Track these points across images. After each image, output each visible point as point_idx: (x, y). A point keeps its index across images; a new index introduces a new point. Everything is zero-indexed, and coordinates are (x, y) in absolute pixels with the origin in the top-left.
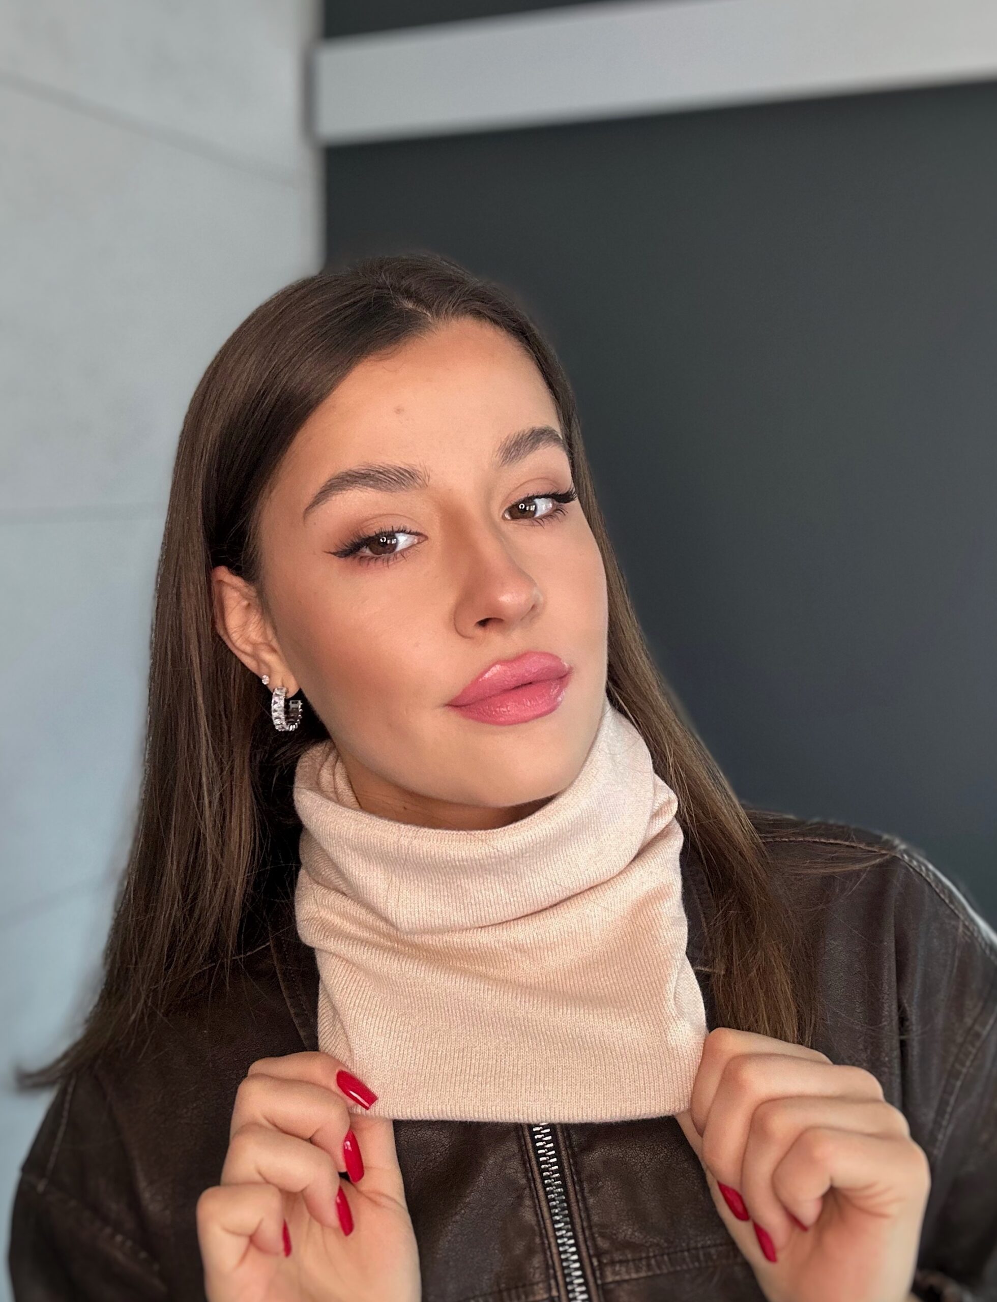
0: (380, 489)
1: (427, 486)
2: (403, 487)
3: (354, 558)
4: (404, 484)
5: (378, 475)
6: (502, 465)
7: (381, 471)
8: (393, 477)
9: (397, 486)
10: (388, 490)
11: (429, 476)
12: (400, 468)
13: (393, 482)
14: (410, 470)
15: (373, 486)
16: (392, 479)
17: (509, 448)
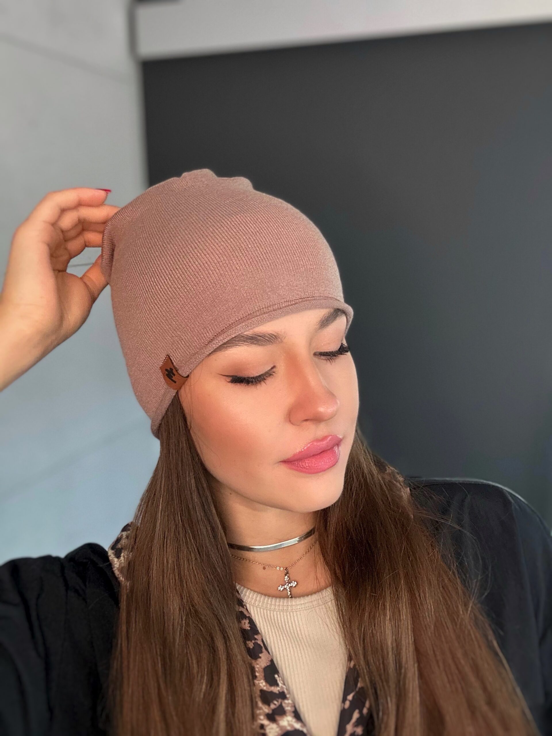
0: (259, 345)
1: (282, 342)
2: (271, 343)
4: (271, 342)
5: (259, 338)
6: (319, 329)
7: (261, 335)
8: (267, 338)
9: (268, 343)
10: (262, 345)
11: (285, 338)
12: (271, 334)
13: (267, 341)
14: (275, 334)
15: (255, 344)
16: (266, 339)
17: (324, 321)
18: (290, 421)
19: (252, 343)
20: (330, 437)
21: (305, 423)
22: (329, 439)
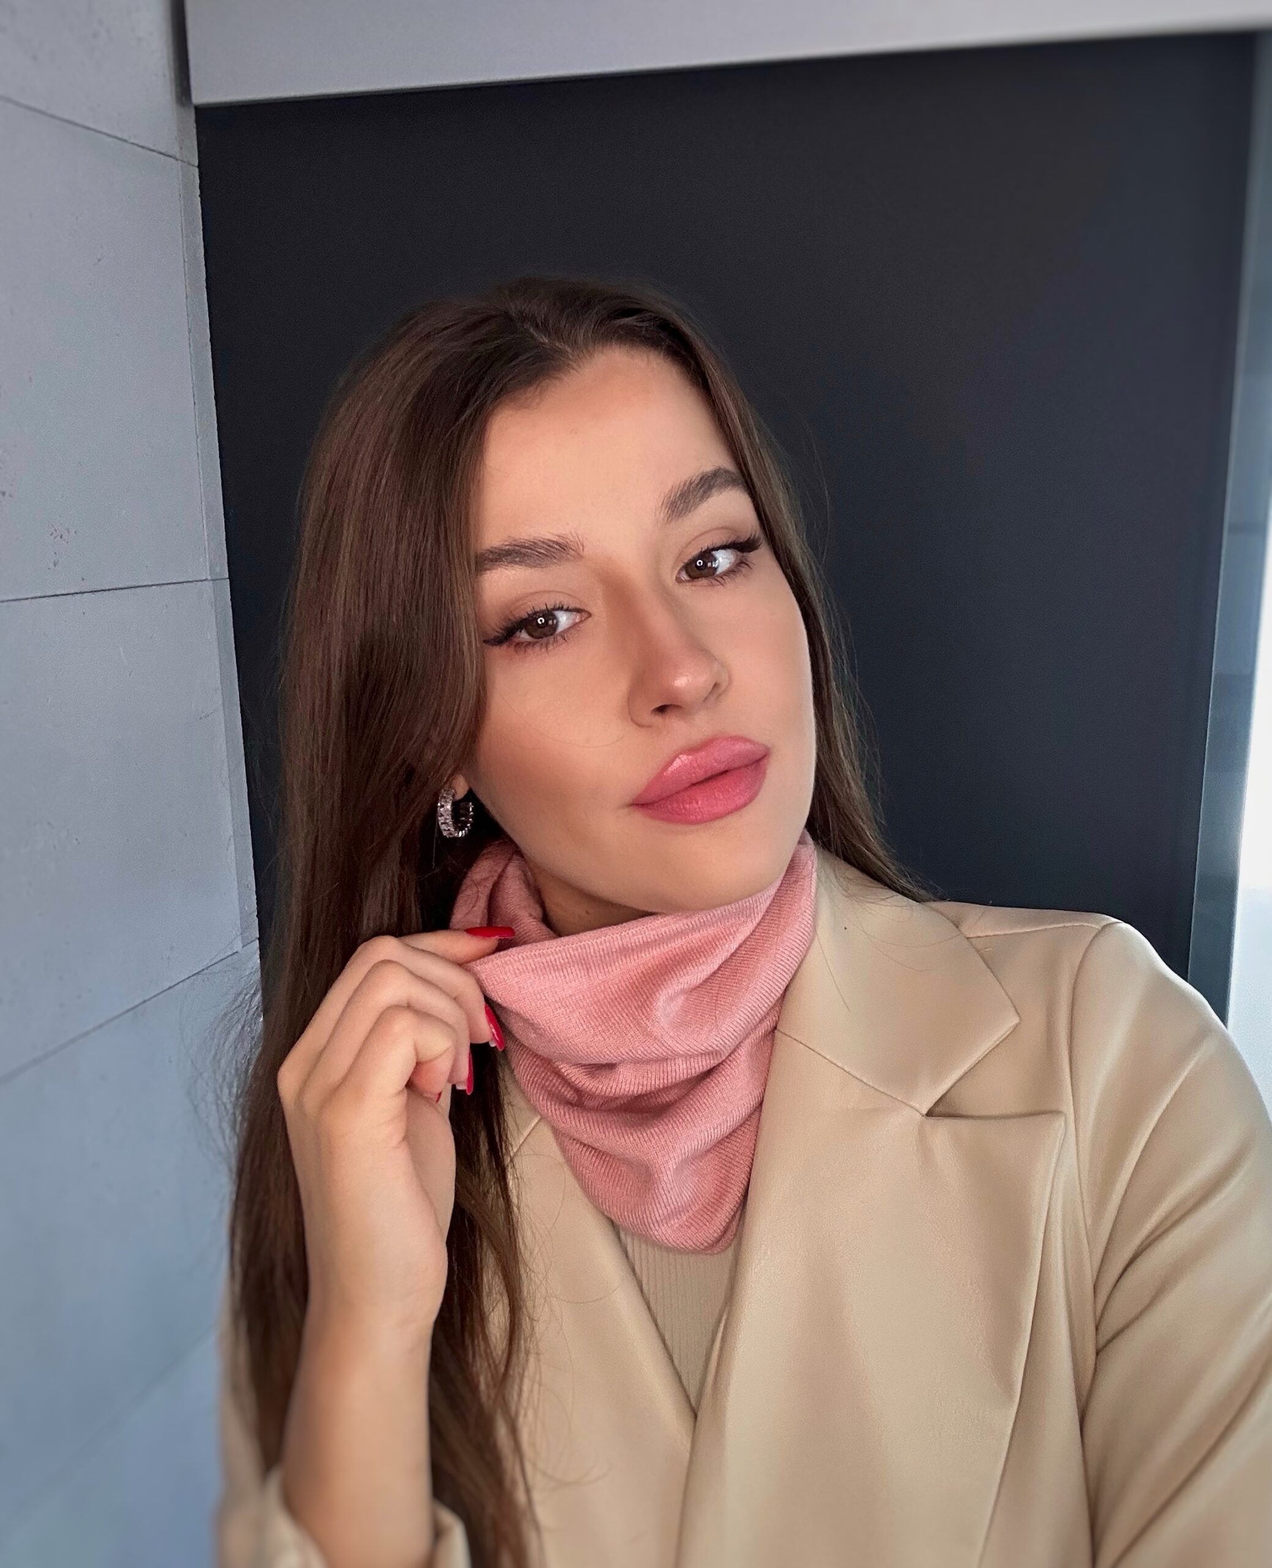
0: (529, 566)
1: (581, 557)
2: (555, 561)
4: (554, 557)
5: (523, 550)
6: (668, 523)
7: (527, 545)
8: (542, 551)
9: (548, 560)
10: (536, 566)
11: (583, 546)
12: (549, 540)
13: (542, 556)
14: (561, 541)
15: (520, 563)
16: (541, 553)
17: (675, 501)
18: (632, 720)
19: (513, 562)
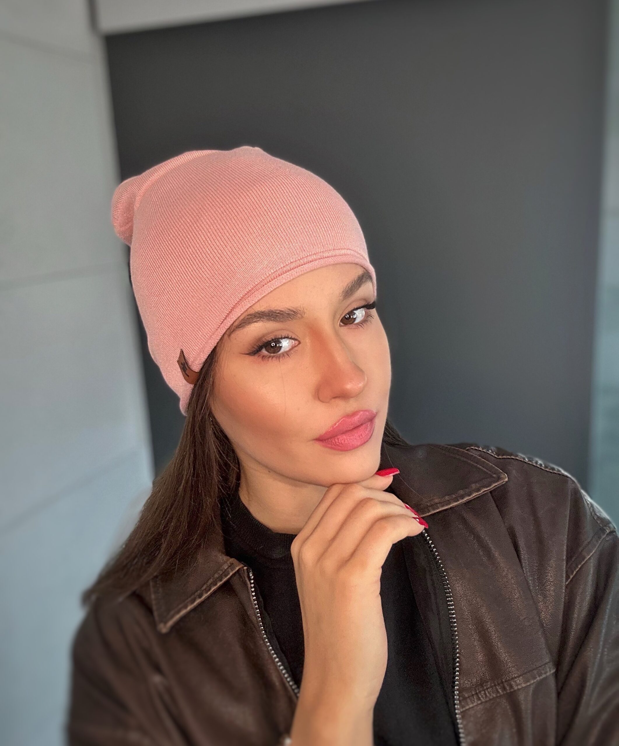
0: (277, 321)
3: (258, 357)
6: (343, 301)
7: (278, 312)
8: (285, 315)
9: (287, 319)
10: (281, 322)
11: (305, 312)
12: (289, 310)
17: (348, 291)
18: (319, 399)
20: (361, 413)
21: (333, 400)
22: (360, 414)
